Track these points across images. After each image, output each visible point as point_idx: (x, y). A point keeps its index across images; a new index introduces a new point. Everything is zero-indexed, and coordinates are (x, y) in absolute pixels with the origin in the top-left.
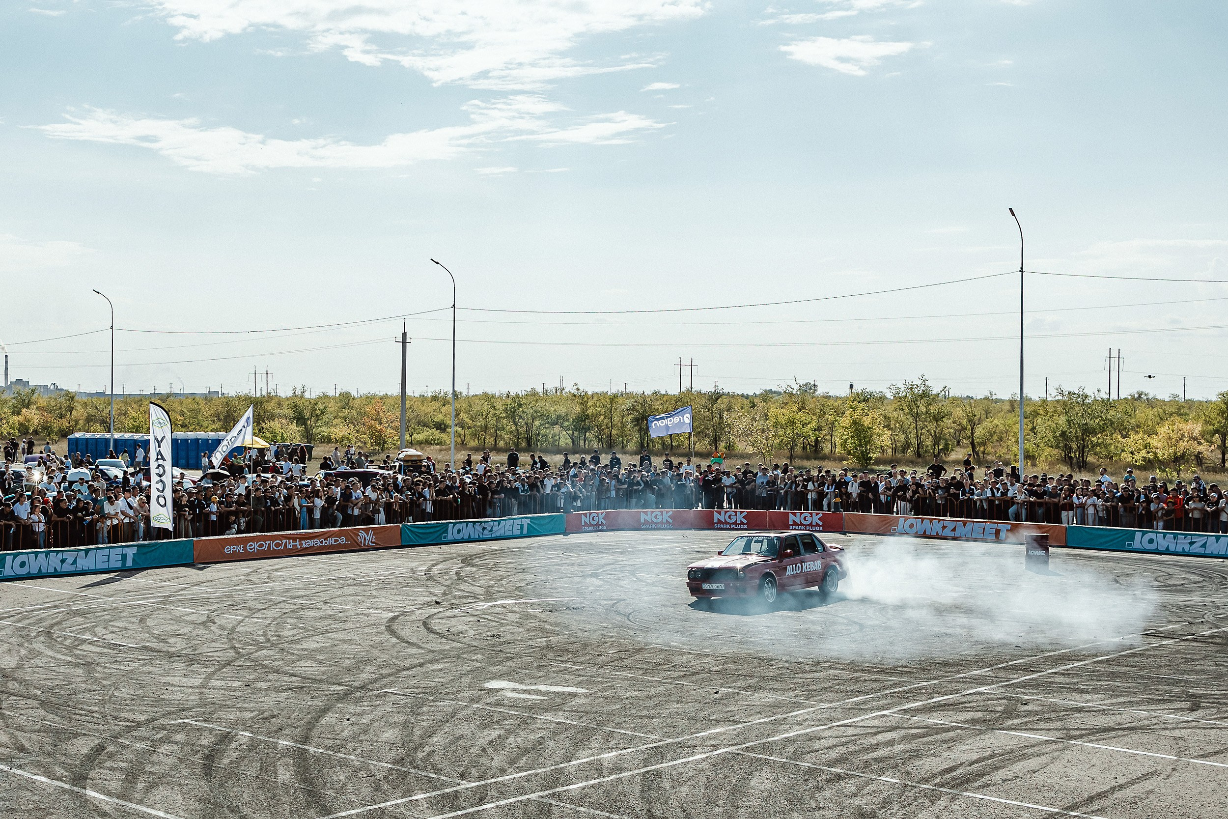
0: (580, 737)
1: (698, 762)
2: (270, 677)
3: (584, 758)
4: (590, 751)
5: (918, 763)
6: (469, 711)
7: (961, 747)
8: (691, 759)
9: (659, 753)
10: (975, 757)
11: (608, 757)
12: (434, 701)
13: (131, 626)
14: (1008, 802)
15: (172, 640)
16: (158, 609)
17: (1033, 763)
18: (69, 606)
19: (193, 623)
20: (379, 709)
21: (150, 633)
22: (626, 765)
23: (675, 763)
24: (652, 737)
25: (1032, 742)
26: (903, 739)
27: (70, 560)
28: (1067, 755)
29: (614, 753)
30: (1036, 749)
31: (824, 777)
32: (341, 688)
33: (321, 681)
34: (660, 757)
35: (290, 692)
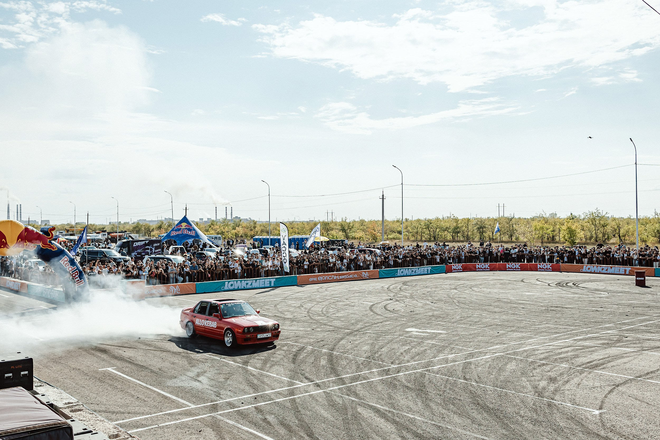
0: (441, 349)
1: (487, 359)
2: (322, 327)
3: (441, 356)
4: (444, 354)
5: (577, 359)
6: (398, 339)
7: (596, 354)
8: (484, 357)
9: (472, 355)
10: (602, 357)
11: (451, 356)
12: (385, 335)
13: (271, 308)
14: (613, 374)
15: (286, 313)
16: (281, 302)
17: (625, 360)
18: (248, 301)
19: (295, 307)
20: (363, 338)
21: (278, 310)
22: (457, 360)
23: (477, 359)
24: (470, 349)
25: (626, 352)
26: (572, 351)
27: (250, 284)
28: (641, 357)
29: (454, 355)
30: (628, 354)
31: (537, 365)
32: (349, 331)
33: (341, 328)
34: (471, 356)
35: (329, 332)
